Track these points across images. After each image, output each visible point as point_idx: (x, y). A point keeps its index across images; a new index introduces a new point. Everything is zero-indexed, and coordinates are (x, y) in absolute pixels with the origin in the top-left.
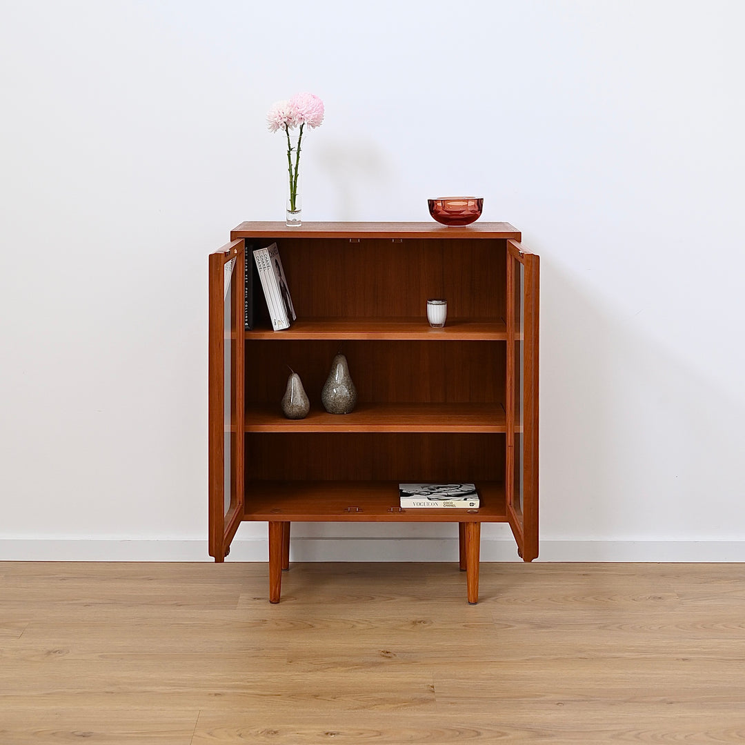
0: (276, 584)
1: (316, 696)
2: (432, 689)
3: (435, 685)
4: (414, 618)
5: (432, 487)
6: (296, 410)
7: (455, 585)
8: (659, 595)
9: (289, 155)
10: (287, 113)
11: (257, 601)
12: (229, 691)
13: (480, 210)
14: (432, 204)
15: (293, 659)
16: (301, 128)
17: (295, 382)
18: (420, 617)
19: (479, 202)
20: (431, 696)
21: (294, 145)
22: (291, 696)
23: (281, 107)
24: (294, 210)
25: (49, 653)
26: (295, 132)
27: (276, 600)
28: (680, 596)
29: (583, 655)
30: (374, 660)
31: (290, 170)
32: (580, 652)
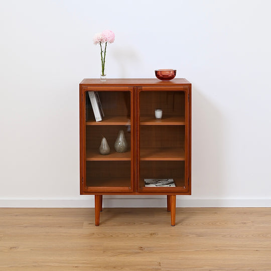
0: (98, 218)
1: (115, 267)
2: (160, 264)
3: (161, 262)
4: (151, 232)
5: (157, 180)
6: (105, 151)
7: (166, 217)
8: (245, 222)
9: (101, 54)
10: (100, 38)
11: (90, 225)
12: (81, 265)
13: (175, 75)
14: (156, 72)
15: (105, 250)
16: (106, 43)
17: (104, 141)
18: (153, 232)
19: (175, 72)
20: (159, 267)
21: (103, 50)
22: (105, 267)
23: (98, 35)
24: (103, 75)
25: (11, 248)
26: (103, 45)
27: (98, 224)
28: (253, 222)
29: (217, 249)
30: (137, 251)
31: (102, 59)
32: (216, 247)
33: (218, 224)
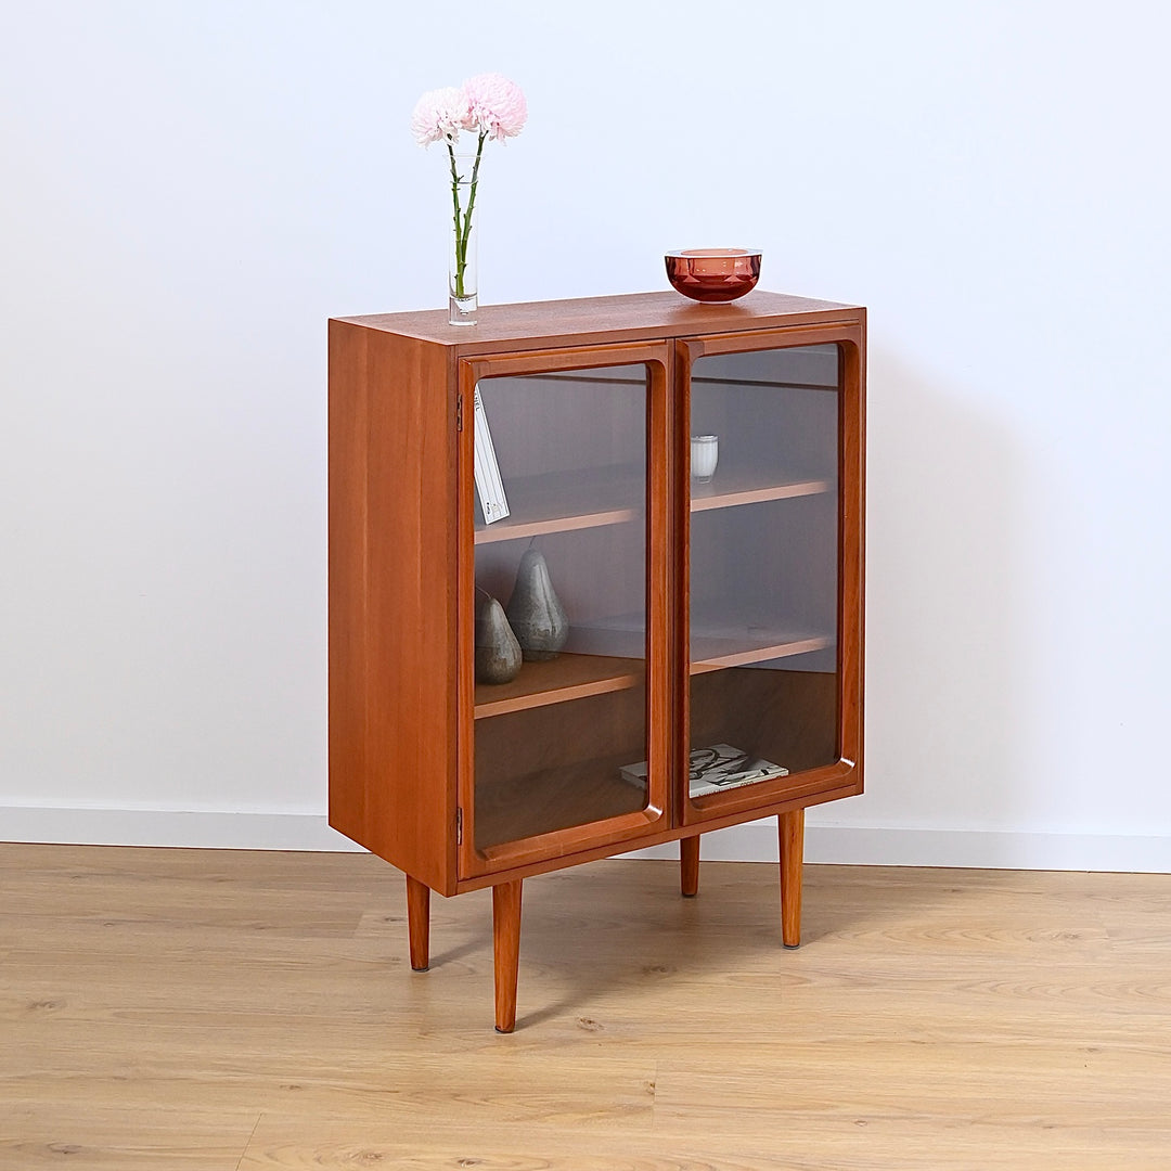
1: (456, 1096)
2: (651, 1089)
3: (658, 1082)
4: (646, 961)
8: (1074, 931)
9: (455, 190)
11: (389, 924)
12: (315, 1082)
15: (429, 1029)
16: (481, 139)
18: (655, 961)
19: (755, 262)
20: (647, 1101)
22: (415, 1094)
24: (460, 293)
25: (34, 1006)
28: (1111, 933)
29: (918, 1037)
30: (564, 1034)
31: (457, 219)
32: (916, 1030)
33: (955, 935)
